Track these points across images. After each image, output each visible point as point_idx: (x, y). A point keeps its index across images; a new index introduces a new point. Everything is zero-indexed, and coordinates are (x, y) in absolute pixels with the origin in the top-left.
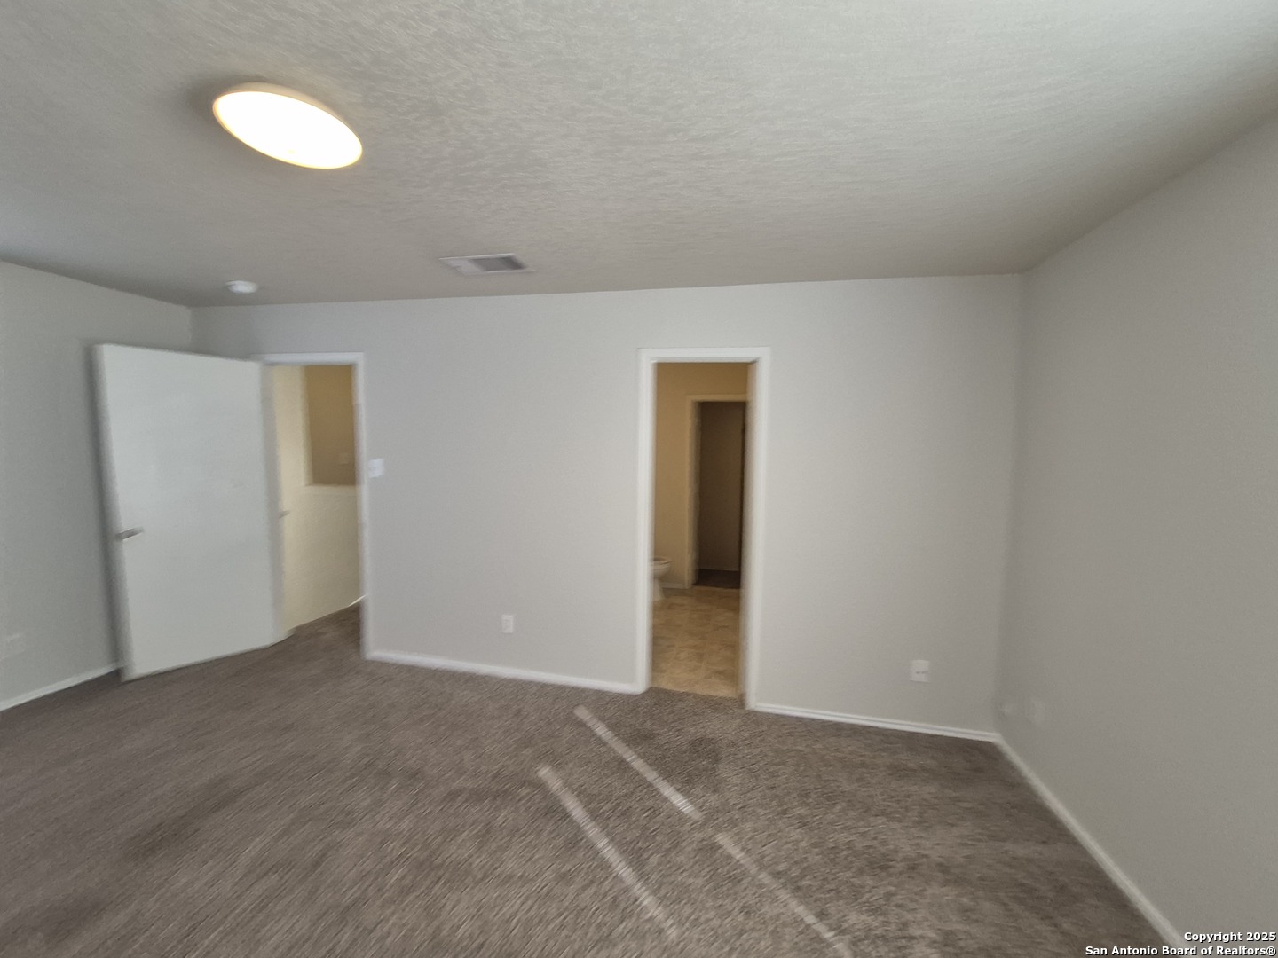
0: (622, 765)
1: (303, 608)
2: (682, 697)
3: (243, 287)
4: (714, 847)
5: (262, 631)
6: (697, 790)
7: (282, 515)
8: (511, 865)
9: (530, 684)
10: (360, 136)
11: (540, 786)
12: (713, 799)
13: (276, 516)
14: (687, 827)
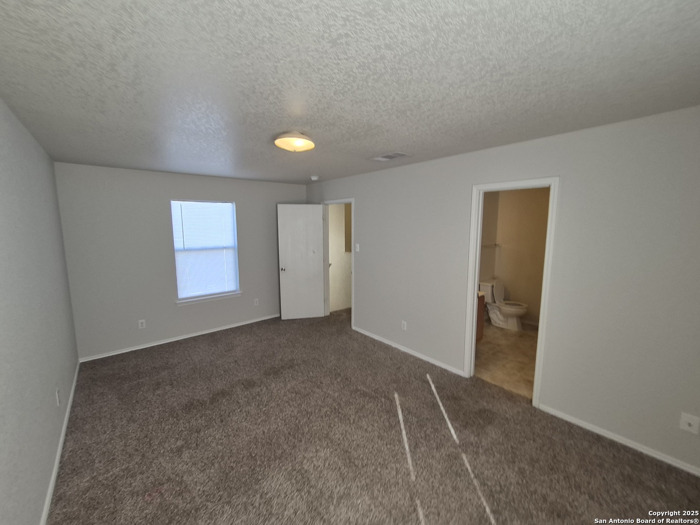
0: (435, 406)
1: (335, 304)
2: (490, 386)
3: (314, 178)
4: (457, 457)
5: (319, 311)
6: (467, 432)
7: (330, 265)
8: (364, 424)
9: (411, 356)
10: (314, 142)
11: (392, 401)
12: (472, 438)
13: (327, 265)
14: (449, 444)
